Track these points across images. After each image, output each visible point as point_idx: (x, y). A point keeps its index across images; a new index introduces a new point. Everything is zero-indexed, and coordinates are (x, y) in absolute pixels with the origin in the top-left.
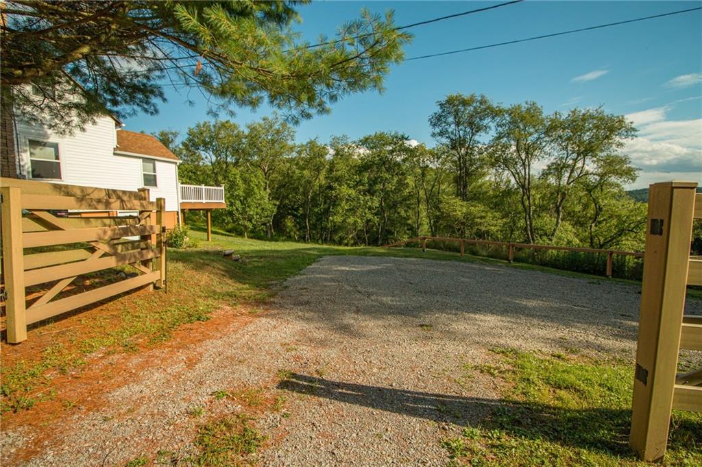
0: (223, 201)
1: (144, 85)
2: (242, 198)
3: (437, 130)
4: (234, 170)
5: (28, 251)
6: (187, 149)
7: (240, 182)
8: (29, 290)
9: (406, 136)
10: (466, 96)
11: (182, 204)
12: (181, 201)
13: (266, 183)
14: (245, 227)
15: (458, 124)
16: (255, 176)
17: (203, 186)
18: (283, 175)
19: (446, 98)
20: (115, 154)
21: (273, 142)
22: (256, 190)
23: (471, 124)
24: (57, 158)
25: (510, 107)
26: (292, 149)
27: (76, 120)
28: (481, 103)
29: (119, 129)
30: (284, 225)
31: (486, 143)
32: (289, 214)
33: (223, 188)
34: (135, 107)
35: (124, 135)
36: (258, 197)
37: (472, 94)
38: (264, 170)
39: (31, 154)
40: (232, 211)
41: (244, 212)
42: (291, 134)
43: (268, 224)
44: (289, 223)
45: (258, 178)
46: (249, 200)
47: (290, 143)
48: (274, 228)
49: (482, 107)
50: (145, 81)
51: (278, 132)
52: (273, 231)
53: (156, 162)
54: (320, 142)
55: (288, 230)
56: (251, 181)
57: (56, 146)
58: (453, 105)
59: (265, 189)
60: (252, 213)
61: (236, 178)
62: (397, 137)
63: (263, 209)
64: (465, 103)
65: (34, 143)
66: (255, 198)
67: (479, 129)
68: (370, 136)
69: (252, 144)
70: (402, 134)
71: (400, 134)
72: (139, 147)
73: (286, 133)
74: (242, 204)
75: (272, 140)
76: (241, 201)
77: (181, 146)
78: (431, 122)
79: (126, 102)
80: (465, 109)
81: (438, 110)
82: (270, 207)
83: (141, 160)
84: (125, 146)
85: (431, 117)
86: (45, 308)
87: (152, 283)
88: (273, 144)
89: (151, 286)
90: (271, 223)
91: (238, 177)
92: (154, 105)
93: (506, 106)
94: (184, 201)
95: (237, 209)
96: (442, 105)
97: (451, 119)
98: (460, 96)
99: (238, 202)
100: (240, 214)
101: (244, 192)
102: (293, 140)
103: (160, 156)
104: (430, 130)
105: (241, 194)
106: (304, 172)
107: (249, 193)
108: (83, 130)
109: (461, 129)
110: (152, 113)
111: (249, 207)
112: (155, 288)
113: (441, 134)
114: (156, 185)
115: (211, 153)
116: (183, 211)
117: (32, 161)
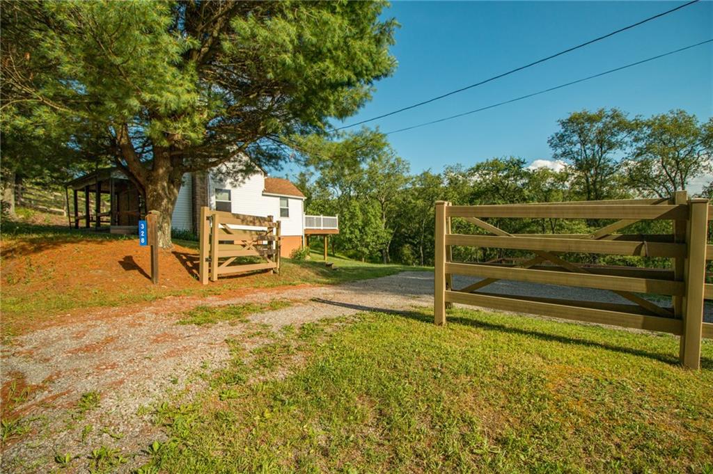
0: (337, 228)
1: (275, 154)
2: (360, 227)
3: (559, 151)
4: (354, 203)
5: (221, 242)
6: (320, 187)
7: (359, 213)
8: (219, 259)
9: (522, 160)
10: (593, 111)
11: (306, 230)
12: (305, 228)
13: (382, 214)
14: (363, 253)
15: (583, 143)
16: (373, 207)
17: (322, 217)
18: (399, 205)
19: (568, 117)
20: (263, 195)
21: (389, 175)
22: (373, 220)
23: (601, 142)
24: (230, 199)
25: (651, 119)
26: (406, 180)
27: (240, 178)
28: (613, 118)
29: (266, 178)
30: (401, 253)
31: (618, 161)
32: (406, 242)
33: (337, 218)
34: (271, 168)
35: (269, 181)
36: (374, 226)
37: (600, 108)
38: (381, 202)
39: (216, 198)
40: (351, 239)
41: (362, 240)
42: (407, 166)
43: (384, 251)
44: (407, 250)
45: (375, 209)
46: (367, 229)
47: (406, 175)
48: (390, 255)
49: (614, 122)
50: (275, 152)
51: (393, 166)
52: (389, 257)
53: (289, 200)
54: (434, 173)
55: (405, 258)
56: (369, 212)
57: (229, 192)
58: (577, 124)
59: (382, 218)
60: (368, 240)
61: (355, 210)
62: (512, 162)
63: (378, 237)
64: (591, 120)
65: (218, 191)
66: (372, 227)
67: (611, 146)
68: (482, 163)
69: (371, 179)
70: (518, 158)
71: (516, 158)
72: (279, 189)
73: (401, 166)
74: (361, 232)
75: (388, 174)
76: (359, 229)
77: (315, 184)
78: (552, 143)
79: (266, 165)
80: (591, 126)
81: (560, 130)
82: (386, 235)
83: (279, 198)
84: (269, 190)
85: (551, 138)
86: (225, 270)
87: (272, 269)
88: (389, 177)
89: (272, 271)
90: (388, 251)
91: (357, 208)
92: (281, 166)
93: (646, 117)
94: (307, 228)
95: (356, 237)
96: (563, 124)
97: (575, 138)
98: (586, 113)
99: (357, 231)
100: (358, 241)
101: (363, 222)
102: (408, 172)
103: (292, 195)
104: (551, 151)
105: (360, 223)
106: (418, 202)
107: (366, 223)
108: (244, 183)
109: (589, 148)
110: (280, 170)
111: (366, 235)
112: (274, 272)
113: (564, 154)
114: (288, 216)
115: (338, 189)
116: (306, 235)
117: (217, 202)
